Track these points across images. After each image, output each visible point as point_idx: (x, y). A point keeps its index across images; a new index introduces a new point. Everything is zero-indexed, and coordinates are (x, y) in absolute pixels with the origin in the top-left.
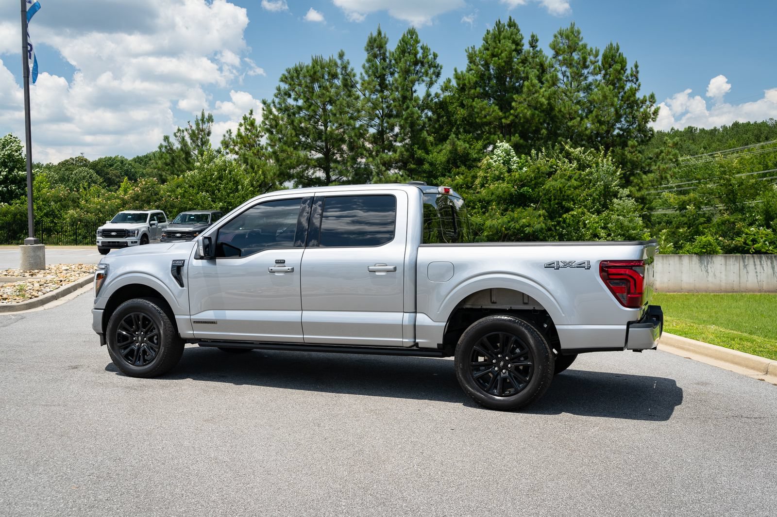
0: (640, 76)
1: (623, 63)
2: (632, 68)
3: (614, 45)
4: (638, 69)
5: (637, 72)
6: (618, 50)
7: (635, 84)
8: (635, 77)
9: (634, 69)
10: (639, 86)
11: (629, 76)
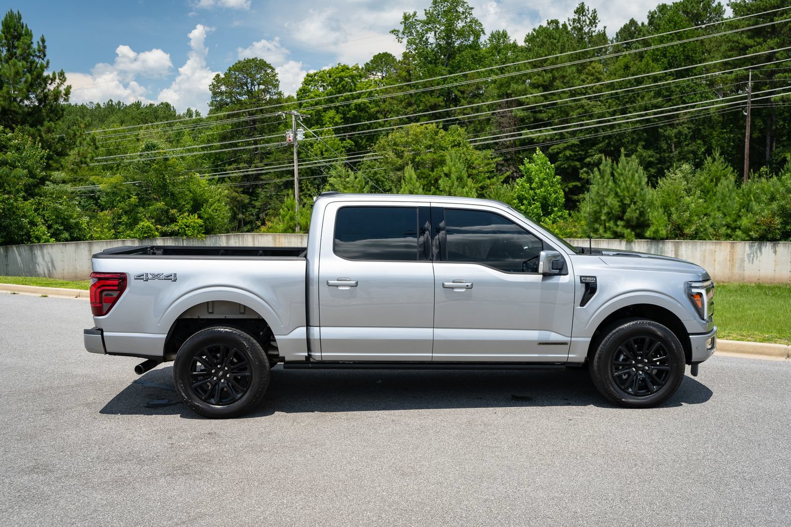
0: (47, 52)
1: (29, 34)
2: (38, 42)
3: (15, 12)
4: (46, 44)
5: (45, 47)
6: (20, 18)
7: (43, 59)
8: (43, 52)
9: (41, 43)
10: (48, 63)
11: (36, 50)
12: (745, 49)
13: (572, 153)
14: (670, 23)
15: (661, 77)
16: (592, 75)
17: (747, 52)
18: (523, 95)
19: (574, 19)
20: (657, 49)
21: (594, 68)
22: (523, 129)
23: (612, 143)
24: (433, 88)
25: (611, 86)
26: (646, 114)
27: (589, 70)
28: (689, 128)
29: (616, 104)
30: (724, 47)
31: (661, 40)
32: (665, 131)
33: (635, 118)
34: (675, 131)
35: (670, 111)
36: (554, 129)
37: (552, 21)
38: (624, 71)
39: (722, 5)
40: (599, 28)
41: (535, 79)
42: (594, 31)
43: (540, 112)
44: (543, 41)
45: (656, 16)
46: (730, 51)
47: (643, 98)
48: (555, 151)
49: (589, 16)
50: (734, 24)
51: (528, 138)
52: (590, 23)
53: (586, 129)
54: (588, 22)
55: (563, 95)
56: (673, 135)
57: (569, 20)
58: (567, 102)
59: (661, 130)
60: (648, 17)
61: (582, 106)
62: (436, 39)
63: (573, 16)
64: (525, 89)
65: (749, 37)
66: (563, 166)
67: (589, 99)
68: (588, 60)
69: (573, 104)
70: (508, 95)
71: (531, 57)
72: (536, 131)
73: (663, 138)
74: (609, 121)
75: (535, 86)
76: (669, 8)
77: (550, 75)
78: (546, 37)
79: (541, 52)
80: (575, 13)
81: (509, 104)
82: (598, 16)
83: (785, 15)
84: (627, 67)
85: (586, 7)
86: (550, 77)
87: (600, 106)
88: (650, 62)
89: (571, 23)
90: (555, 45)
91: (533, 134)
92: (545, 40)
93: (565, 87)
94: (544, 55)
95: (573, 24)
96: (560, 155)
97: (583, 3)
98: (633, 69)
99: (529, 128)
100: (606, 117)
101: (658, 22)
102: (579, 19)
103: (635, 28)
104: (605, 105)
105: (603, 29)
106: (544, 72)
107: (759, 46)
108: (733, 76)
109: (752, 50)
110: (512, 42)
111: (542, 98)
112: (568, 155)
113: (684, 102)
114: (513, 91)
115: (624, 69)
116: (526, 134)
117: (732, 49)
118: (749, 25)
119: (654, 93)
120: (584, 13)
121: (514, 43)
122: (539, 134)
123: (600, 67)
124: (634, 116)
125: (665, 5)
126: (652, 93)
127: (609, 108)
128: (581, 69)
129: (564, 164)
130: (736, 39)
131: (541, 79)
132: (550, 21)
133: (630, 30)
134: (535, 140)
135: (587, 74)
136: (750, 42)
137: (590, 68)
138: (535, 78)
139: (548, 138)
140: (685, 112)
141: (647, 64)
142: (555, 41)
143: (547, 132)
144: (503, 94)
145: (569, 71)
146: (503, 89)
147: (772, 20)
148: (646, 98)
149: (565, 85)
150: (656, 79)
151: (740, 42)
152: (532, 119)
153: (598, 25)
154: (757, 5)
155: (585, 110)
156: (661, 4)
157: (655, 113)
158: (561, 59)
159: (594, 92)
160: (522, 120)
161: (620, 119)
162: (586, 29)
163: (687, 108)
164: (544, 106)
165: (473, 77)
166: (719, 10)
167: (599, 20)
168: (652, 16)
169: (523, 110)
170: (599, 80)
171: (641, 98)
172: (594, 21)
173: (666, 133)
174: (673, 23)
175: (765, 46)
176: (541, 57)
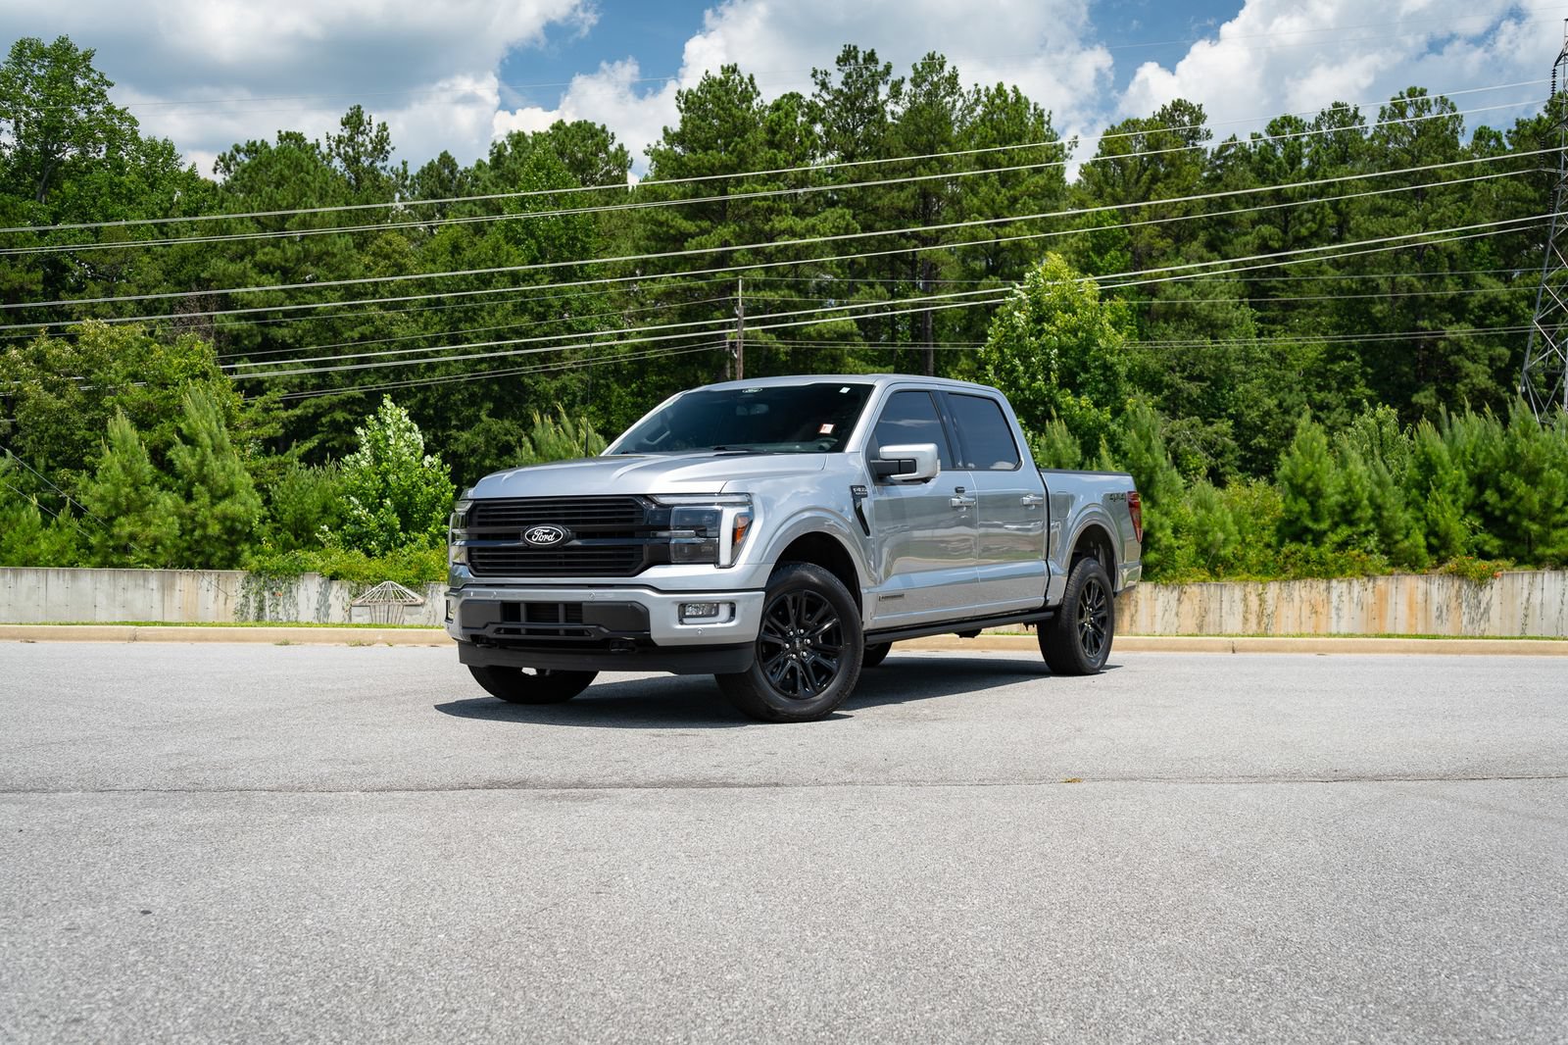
12: (680, 239)
13: (349, 417)
14: (538, 170)
15: (525, 275)
16: (387, 257)
17: (686, 244)
18: (239, 286)
19: (339, 136)
20: (518, 221)
21: (389, 243)
22: (237, 360)
23: (432, 401)
24: (15, 251)
25: (427, 285)
26: (500, 347)
27: (379, 247)
28: (581, 381)
29: (441, 320)
30: (639, 230)
31: (522, 204)
32: (536, 383)
33: (479, 353)
34: (556, 384)
35: (544, 345)
36: (308, 364)
37: (289, 135)
38: (453, 256)
39: (626, 149)
40: (394, 161)
41: (265, 254)
42: (384, 168)
43: (279, 325)
44: (281, 175)
45: (507, 153)
46: (648, 238)
47: (492, 312)
48: (311, 410)
49: (373, 135)
50: (659, 191)
51: (249, 380)
52: (375, 149)
53: (377, 369)
54: (370, 147)
55: (328, 294)
56: (552, 392)
57: (328, 138)
58: (338, 309)
59: (527, 381)
60: (492, 153)
61: (369, 320)
62: (19, 137)
63: (337, 130)
64: (244, 272)
65: (686, 218)
66: (330, 444)
67: (382, 306)
68: (373, 227)
69: (350, 315)
70: (203, 284)
71: (255, 205)
72: (269, 366)
73: (533, 397)
74: (425, 355)
75: (265, 268)
76: (530, 141)
77: (300, 249)
78: (289, 167)
79: (279, 197)
80: (343, 124)
81: (204, 304)
82: (391, 138)
83: (746, 186)
84: (456, 248)
85: (366, 118)
86: (299, 252)
87: (407, 321)
88: (502, 242)
89: (334, 145)
90: (308, 185)
91: (262, 371)
92: (286, 172)
93: (331, 276)
94: (285, 204)
95: (338, 147)
96: (324, 420)
97: (359, 107)
98: (469, 254)
99: (253, 359)
100: (419, 347)
101: (513, 166)
102: (351, 139)
103: (452, 172)
104: (416, 321)
105: (401, 167)
106: (286, 241)
107: (706, 236)
108: (658, 288)
109: (694, 242)
110: (184, 169)
111: (283, 295)
112: (342, 420)
113: (570, 329)
114: (213, 275)
115: (452, 254)
116: (247, 370)
117: (653, 236)
118: (684, 196)
119: (514, 305)
120: (362, 128)
121: (191, 170)
122: (276, 373)
123: (401, 243)
124: (477, 348)
125: (523, 134)
126: (509, 305)
127: (426, 329)
128: (362, 242)
129: (333, 439)
130: (662, 218)
131: (278, 253)
132: (283, 133)
133: (441, 177)
134: (267, 385)
135: (374, 254)
136: (688, 226)
137: (380, 242)
138: (266, 250)
139: (296, 381)
140: (575, 350)
141: (497, 248)
142: (309, 178)
143: (293, 370)
144: (189, 280)
145: (341, 243)
146: (189, 267)
147: (724, 192)
148: (498, 314)
149: (331, 272)
150: (515, 279)
151: (671, 223)
152: (260, 339)
153: (389, 157)
154: (699, 159)
155: (377, 328)
156: (515, 132)
157: (516, 347)
158: (323, 217)
159: (393, 294)
160: (235, 339)
161: (447, 354)
162: (365, 162)
163: (577, 340)
164: (286, 314)
165: (114, 235)
166: (622, 160)
167: (392, 145)
168: (499, 152)
169: (239, 318)
170: (401, 269)
171: (489, 313)
172: (381, 146)
173: (539, 388)
174: (545, 171)
175: (714, 237)
176: (280, 208)
